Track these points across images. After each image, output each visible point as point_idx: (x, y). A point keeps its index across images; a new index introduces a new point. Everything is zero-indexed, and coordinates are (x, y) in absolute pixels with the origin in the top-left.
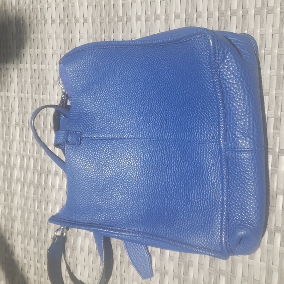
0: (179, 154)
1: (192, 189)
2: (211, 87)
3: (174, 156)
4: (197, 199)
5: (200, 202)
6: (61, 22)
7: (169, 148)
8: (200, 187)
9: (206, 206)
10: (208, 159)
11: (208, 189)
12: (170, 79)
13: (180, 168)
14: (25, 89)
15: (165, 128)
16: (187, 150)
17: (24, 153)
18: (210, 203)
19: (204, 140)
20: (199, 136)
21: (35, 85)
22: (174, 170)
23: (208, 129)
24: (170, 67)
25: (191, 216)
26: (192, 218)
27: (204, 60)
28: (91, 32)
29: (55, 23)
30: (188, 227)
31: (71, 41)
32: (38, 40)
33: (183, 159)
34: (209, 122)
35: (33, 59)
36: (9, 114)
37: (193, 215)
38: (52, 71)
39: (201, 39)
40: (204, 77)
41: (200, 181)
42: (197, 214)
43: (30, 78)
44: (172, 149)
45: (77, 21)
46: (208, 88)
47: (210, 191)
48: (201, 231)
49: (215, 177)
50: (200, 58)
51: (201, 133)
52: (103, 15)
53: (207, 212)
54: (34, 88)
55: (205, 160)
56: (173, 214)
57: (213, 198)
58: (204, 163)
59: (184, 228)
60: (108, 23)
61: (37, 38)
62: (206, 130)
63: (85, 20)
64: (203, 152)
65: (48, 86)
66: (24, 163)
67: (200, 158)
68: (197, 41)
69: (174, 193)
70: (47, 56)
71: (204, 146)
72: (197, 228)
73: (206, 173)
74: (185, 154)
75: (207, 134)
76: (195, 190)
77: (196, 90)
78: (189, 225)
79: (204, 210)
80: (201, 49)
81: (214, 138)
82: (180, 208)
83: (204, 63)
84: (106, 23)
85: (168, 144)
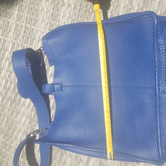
0: (126, 96)
1: (136, 119)
2: (151, 51)
3: (122, 97)
4: (140, 126)
5: (142, 127)
6: (53, 3)
7: (119, 92)
8: (142, 118)
9: (146, 130)
10: (147, 99)
11: (148, 118)
12: (121, 47)
13: (127, 105)
14: (18, 38)
15: (116, 79)
16: (132, 93)
17: (9, 79)
18: (149, 128)
19: (144, 86)
20: (141, 83)
21: (26, 38)
22: (122, 107)
23: (147, 79)
24: (121, 38)
25: (135, 137)
26: (137, 138)
27: (148, 33)
28: (71, 14)
29: (48, 2)
30: (133, 144)
31: (56, 16)
32: (34, 10)
33: (129, 99)
34: (148, 74)
35: (28, 20)
36: (4, 51)
37: (137, 137)
38: (39, 32)
39: (147, 18)
40: (147, 44)
41: (141, 114)
42: (140, 136)
43: (23, 32)
44: (121, 93)
45: (64, 4)
46: (149, 51)
47: (149, 120)
48: (143, 147)
49: (152, 110)
50: (145, 31)
51: (143, 82)
52: (83, 6)
53: (147, 134)
54: (24, 40)
55: (145, 100)
56: (123, 136)
57: (151, 125)
58: (144, 102)
59: (130, 145)
60: (84, 11)
61: (34, 8)
62: (146, 79)
63: (69, 6)
64: (144, 94)
65: (35, 41)
66: (7, 85)
67: (142, 98)
68: (144, 20)
69: (123, 122)
70: (38, 21)
71: (144, 90)
72: (140, 145)
73: (146, 108)
74: (130, 96)
75: (147, 82)
76: (138, 120)
77: (141, 52)
78: (134, 143)
79: (145, 133)
80: (146, 25)
81: (152, 85)
82: (127, 132)
83: (148, 35)
84: (83, 12)
85: (118, 90)
